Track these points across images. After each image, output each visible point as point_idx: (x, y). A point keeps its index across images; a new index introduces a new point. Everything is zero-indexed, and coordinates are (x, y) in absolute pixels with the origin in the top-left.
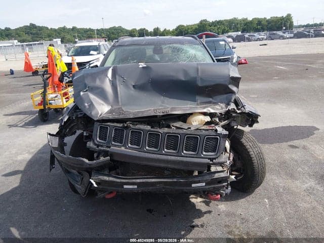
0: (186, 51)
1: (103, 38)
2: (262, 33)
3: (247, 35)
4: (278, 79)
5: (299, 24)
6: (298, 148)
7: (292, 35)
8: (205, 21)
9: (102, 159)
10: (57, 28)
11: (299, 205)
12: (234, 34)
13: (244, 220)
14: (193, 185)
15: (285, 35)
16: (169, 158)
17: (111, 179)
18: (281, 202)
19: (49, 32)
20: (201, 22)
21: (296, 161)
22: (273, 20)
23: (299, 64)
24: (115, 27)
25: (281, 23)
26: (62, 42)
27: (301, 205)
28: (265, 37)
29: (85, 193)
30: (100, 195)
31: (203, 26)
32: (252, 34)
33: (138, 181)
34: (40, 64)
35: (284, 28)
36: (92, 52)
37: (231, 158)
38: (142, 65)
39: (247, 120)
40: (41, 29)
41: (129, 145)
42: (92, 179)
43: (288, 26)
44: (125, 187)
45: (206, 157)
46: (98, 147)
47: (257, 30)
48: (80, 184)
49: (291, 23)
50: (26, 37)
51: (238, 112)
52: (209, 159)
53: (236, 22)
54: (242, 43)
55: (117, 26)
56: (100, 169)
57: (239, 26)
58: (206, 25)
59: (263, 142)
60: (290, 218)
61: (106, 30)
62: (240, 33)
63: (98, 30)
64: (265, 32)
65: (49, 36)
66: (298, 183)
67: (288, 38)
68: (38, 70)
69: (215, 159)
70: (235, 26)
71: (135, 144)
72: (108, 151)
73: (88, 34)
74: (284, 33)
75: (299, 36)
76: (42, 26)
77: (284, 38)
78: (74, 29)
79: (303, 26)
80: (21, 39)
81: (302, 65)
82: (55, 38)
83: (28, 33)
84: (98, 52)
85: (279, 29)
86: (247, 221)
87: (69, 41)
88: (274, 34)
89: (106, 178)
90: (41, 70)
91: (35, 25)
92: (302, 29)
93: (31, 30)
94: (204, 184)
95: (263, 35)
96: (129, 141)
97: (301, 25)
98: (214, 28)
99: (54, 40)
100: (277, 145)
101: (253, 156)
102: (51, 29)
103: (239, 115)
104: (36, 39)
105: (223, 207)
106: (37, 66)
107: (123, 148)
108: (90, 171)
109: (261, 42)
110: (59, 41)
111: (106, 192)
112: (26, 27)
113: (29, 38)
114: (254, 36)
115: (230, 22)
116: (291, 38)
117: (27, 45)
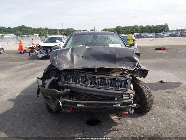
0: (110, 38)
1: (62, 34)
2: (151, 34)
3: (142, 35)
4: (160, 58)
5: (172, 30)
6: (171, 93)
7: (168, 35)
8: (119, 26)
9: (66, 90)
10: (37, 28)
11: (171, 121)
12: (135, 34)
13: (141, 128)
14: (114, 105)
15: (164, 35)
16: (101, 90)
17: (71, 101)
18: (162, 119)
19: (32, 30)
20: (117, 27)
21: (170, 99)
22: (157, 27)
23: (172, 50)
24: (69, 28)
25: (162, 29)
26: (39, 36)
27: (173, 121)
28: (153, 36)
29: (56, 109)
30: (64, 110)
31: (118, 29)
32: (145, 34)
33: (85, 102)
34: (28, 47)
35: (164, 31)
36: (57, 41)
37: (134, 93)
38: (87, 47)
39: (142, 74)
40: (28, 28)
41: (80, 83)
42: (60, 101)
43: (166, 30)
44: (78, 105)
45: (120, 90)
46: (64, 84)
47: (148, 32)
48: (53, 104)
49: (168, 29)
50: (19, 32)
51: (138, 69)
52: (122, 91)
53: (137, 27)
54: (140, 39)
55: (70, 28)
56: (64, 96)
57: (138, 29)
58: (119, 29)
59: (152, 89)
60: (166, 127)
61: (64, 30)
62: (139, 33)
63: (59, 30)
64: (153, 33)
65: (32, 32)
66: (171, 110)
67: (166, 37)
68: (26, 50)
69: (125, 91)
70: (136, 29)
71: (83, 83)
72: (69, 86)
73: (54, 32)
74: (164, 34)
75: (172, 35)
76: (29, 27)
77: (163, 37)
78: (46, 29)
79: (174, 31)
80: (16, 34)
81: (173, 51)
82: (35, 34)
83: (20, 31)
84: (60, 41)
85: (161, 31)
86: (143, 128)
87: (43, 35)
88: (158, 34)
89: (68, 100)
90: (28, 50)
91: (24, 26)
92: (174, 32)
93: (22, 29)
94: (119, 105)
95: (151, 35)
96: (80, 81)
97: (173, 30)
98: (124, 30)
99: (35, 35)
100: (159, 91)
101: (146, 93)
102: (34, 28)
103: (138, 71)
104: (25, 34)
105: (129, 121)
106: (26, 48)
107: (77, 85)
108: (59, 97)
109: (150, 38)
110: (37, 35)
111: (68, 108)
112: (19, 27)
113: (21, 33)
114: (147, 35)
115: (133, 27)
116: (167, 37)
117: (20, 37)
